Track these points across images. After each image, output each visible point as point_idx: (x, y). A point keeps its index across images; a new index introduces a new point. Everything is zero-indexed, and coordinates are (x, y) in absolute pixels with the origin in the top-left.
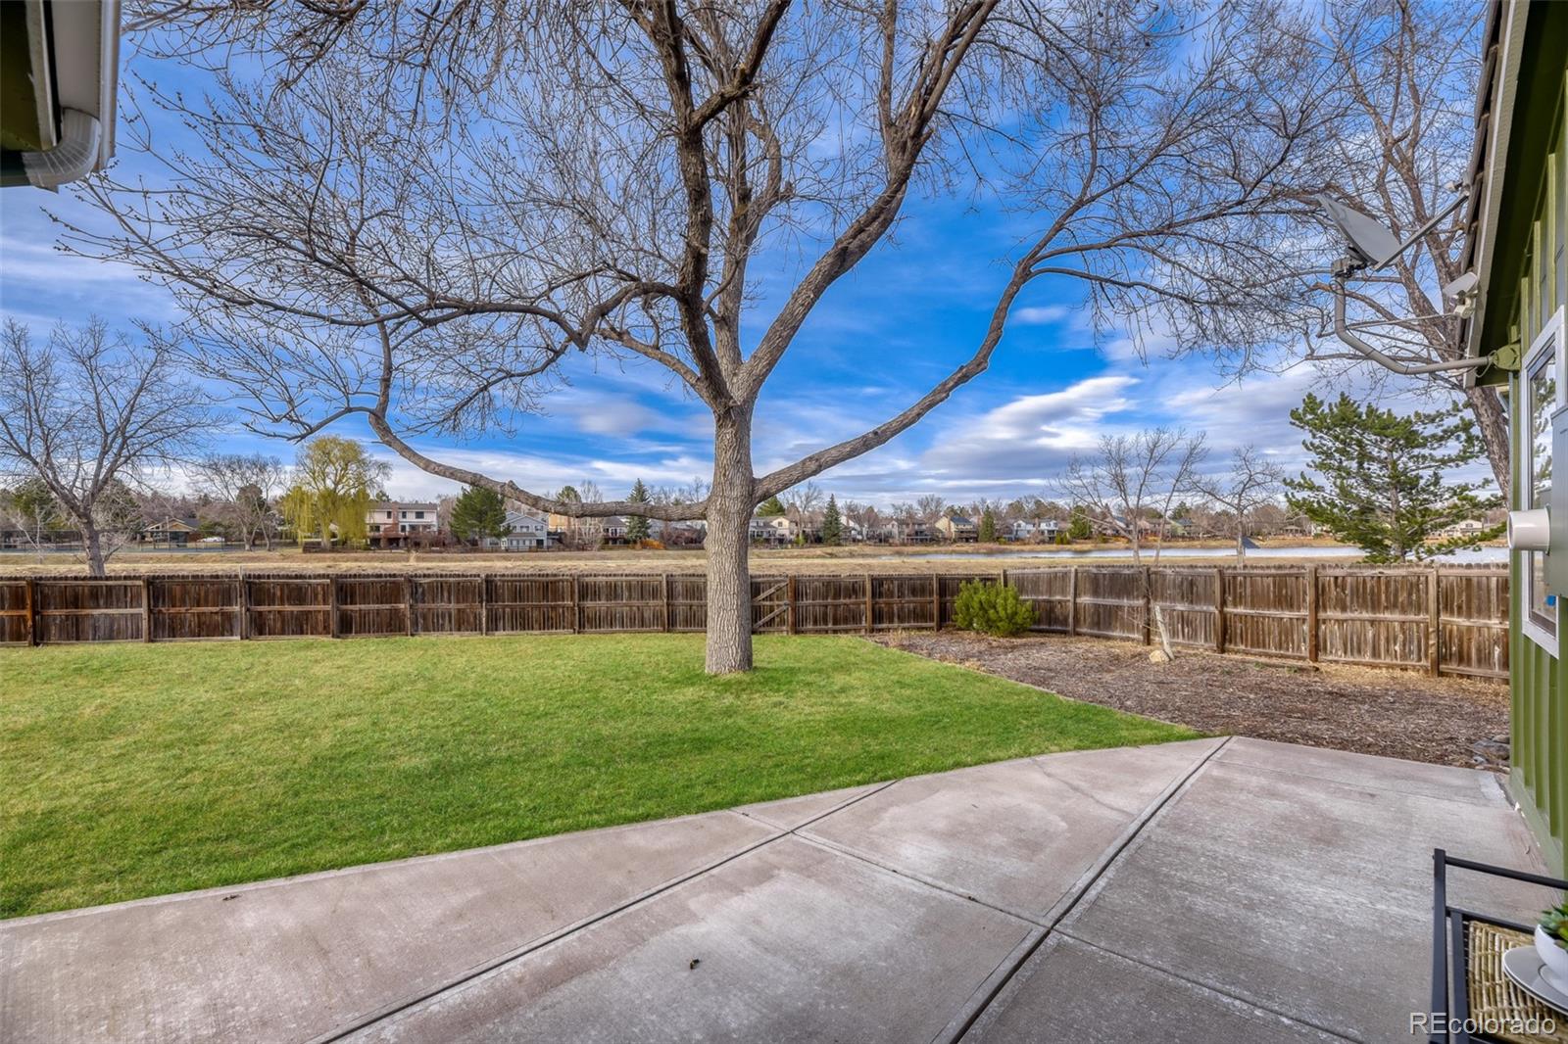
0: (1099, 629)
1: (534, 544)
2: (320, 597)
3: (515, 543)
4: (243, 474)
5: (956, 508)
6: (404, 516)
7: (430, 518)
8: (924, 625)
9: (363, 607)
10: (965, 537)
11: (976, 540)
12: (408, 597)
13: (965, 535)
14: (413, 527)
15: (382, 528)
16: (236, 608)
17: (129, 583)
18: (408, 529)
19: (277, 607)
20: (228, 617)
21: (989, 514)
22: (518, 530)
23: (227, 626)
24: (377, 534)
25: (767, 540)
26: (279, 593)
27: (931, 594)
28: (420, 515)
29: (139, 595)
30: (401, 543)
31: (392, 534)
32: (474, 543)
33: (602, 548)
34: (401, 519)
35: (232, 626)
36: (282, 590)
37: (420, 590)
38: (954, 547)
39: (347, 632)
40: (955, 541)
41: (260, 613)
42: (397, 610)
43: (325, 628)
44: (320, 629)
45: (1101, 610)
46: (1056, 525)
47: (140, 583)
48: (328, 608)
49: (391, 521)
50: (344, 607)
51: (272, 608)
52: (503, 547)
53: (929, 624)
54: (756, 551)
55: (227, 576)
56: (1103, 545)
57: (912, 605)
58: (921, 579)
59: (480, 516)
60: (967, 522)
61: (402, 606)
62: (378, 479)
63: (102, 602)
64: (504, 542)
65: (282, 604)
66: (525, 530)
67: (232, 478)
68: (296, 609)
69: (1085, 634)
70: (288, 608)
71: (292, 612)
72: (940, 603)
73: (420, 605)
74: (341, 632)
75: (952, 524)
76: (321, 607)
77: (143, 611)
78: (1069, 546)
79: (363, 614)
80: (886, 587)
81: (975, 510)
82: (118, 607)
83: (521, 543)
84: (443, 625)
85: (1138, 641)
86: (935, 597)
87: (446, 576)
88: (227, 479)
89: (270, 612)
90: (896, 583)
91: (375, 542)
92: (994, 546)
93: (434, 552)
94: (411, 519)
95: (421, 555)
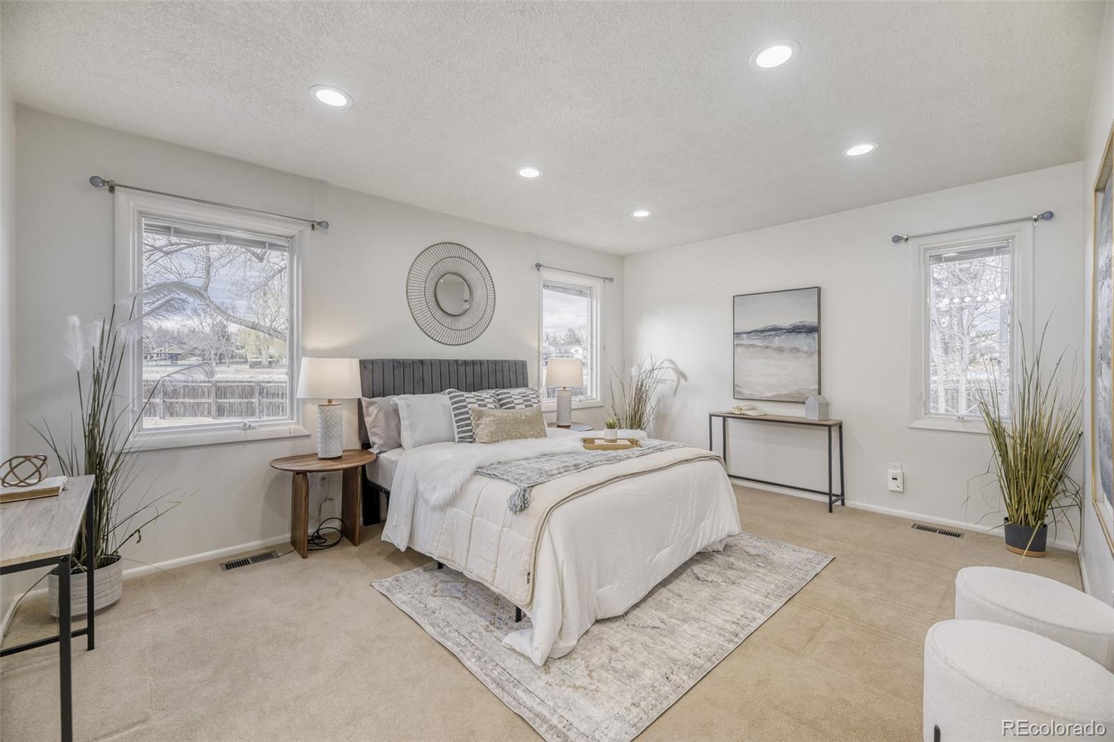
2: (206, 394)
4: (212, 315)
9: (231, 400)
12: (257, 395)
19: (181, 400)
23: (152, 411)
26: (182, 392)
35: (155, 412)
36: (184, 390)
37: (265, 391)
39: (221, 415)
41: (171, 403)
42: (251, 403)
43: (209, 413)
44: (206, 413)
48: (211, 401)
50: (220, 401)
51: (178, 400)
55: (153, 381)
61: (254, 400)
65: (184, 398)
67: (205, 318)
68: (192, 401)
70: (187, 400)
71: (190, 403)
73: (265, 400)
74: (218, 416)
76: (206, 400)
79: (231, 405)
84: (278, 412)
87: (281, 382)
88: (202, 318)
89: (177, 403)
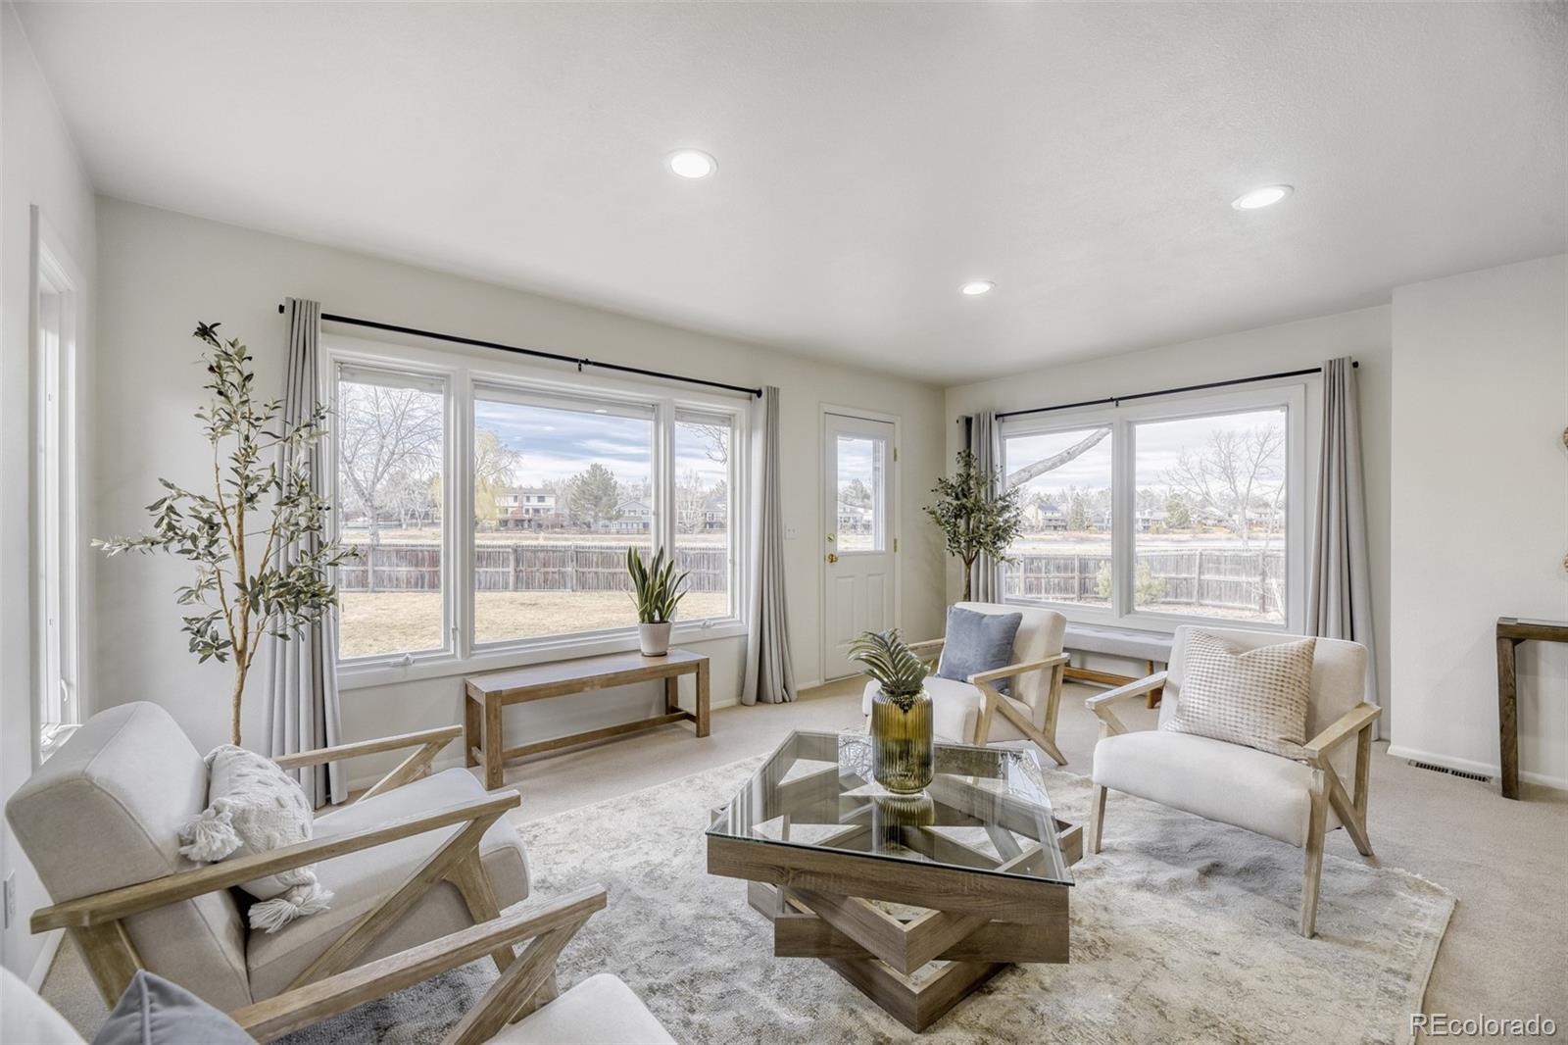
0: (1221, 600)
1: (641, 526)
3: (624, 526)
5: (1042, 494)
6: (528, 499)
7: (550, 502)
8: (1067, 596)
10: (1055, 526)
11: (1065, 528)
13: (1053, 523)
14: (537, 511)
15: (510, 510)
16: (570, 569)
17: (501, 550)
18: (531, 511)
20: (563, 575)
21: (1079, 502)
22: (627, 514)
24: (505, 516)
25: (854, 527)
27: (1073, 571)
28: (541, 499)
29: (508, 559)
30: (526, 525)
31: (519, 517)
32: (588, 525)
33: (702, 532)
34: (525, 503)
38: (1041, 536)
40: (1042, 530)
45: (1223, 586)
46: (1151, 513)
47: (510, 550)
49: (517, 504)
52: (614, 530)
53: (1072, 596)
54: (844, 536)
56: (1202, 536)
57: (1056, 580)
58: (1064, 559)
59: (597, 500)
60: (1054, 509)
62: (511, 467)
63: (484, 563)
64: (614, 526)
66: (632, 514)
69: (1207, 605)
72: (1080, 579)
75: (1040, 512)
77: (511, 569)
78: (1165, 536)
80: (1036, 564)
81: (1063, 497)
82: (495, 567)
83: (630, 525)
85: (1255, 610)
86: (1076, 574)
90: (1044, 562)
91: (504, 523)
92: (1083, 534)
93: (555, 533)
94: (534, 502)
95: (547, 535)
